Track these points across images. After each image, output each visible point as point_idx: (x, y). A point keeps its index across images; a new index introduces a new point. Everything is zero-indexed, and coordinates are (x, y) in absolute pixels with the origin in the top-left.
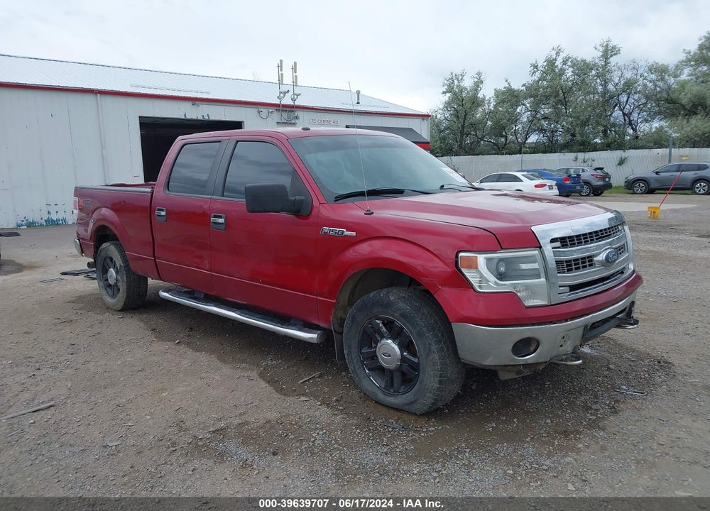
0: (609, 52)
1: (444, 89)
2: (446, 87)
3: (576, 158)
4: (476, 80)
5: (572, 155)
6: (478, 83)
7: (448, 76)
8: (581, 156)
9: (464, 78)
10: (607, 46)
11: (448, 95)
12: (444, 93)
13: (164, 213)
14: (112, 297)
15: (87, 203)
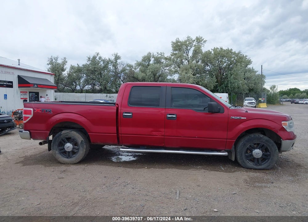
0: (117, 58)
1: (48, 62)
2: (49, 62)
3: (107, 96)
4: (63, 61)
5: (105, 95)
6: (65, 62)
7: (50, 57)
8: (108, 95)
9: (58, 59)
10: (116, 56)
11: (50, 65)
12: (48, 64)
13: (131, 114)
14: (67, 158)
15: (46, 111)
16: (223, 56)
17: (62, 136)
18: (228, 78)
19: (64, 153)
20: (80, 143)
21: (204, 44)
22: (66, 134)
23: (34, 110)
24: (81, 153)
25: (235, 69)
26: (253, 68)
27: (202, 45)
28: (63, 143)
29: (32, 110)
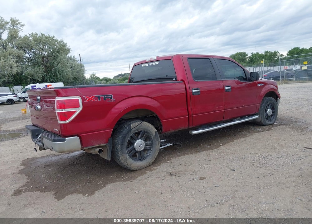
13: (198, 90)
14: (140, 160)
15: (105, 98)
16: (44, 43)
17: (132, 131)
18: (54, 67)
19: (135, 155)
20: (154, 135)
21: (21, 28)
22: (137, 128)
23: (83, 100)
24: (157, 147)
25: (61, 57)
26: (74, 57)
27: (20, 29)
28: (132, 141)
29: (79, 99)
